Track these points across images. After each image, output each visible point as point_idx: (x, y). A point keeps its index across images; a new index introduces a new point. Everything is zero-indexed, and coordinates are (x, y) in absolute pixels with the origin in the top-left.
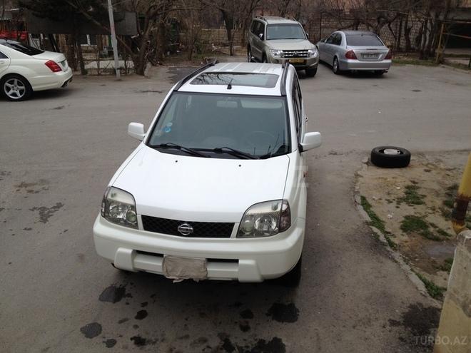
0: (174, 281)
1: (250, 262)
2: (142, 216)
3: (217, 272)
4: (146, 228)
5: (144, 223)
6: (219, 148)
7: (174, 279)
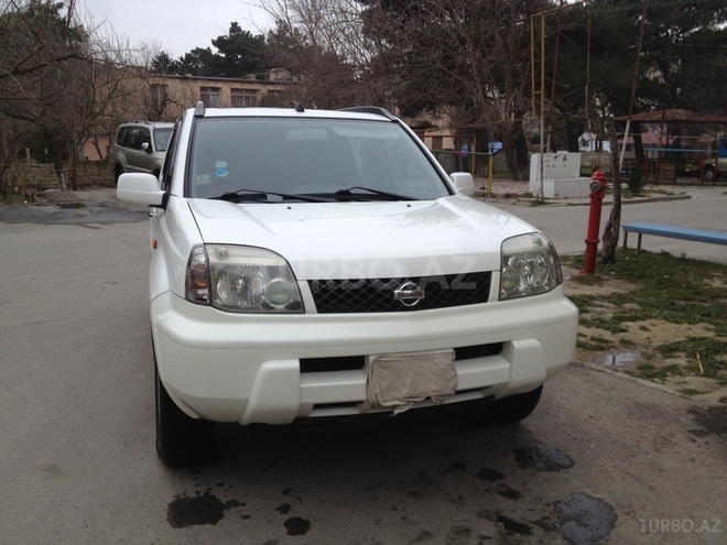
0: (396, 412)
1: (532, 342)
2: (310, 282)
3: (477, 375)
4: (321, 308)
5: (316, 297)
6: (345, 189)
7: (395, 407)
